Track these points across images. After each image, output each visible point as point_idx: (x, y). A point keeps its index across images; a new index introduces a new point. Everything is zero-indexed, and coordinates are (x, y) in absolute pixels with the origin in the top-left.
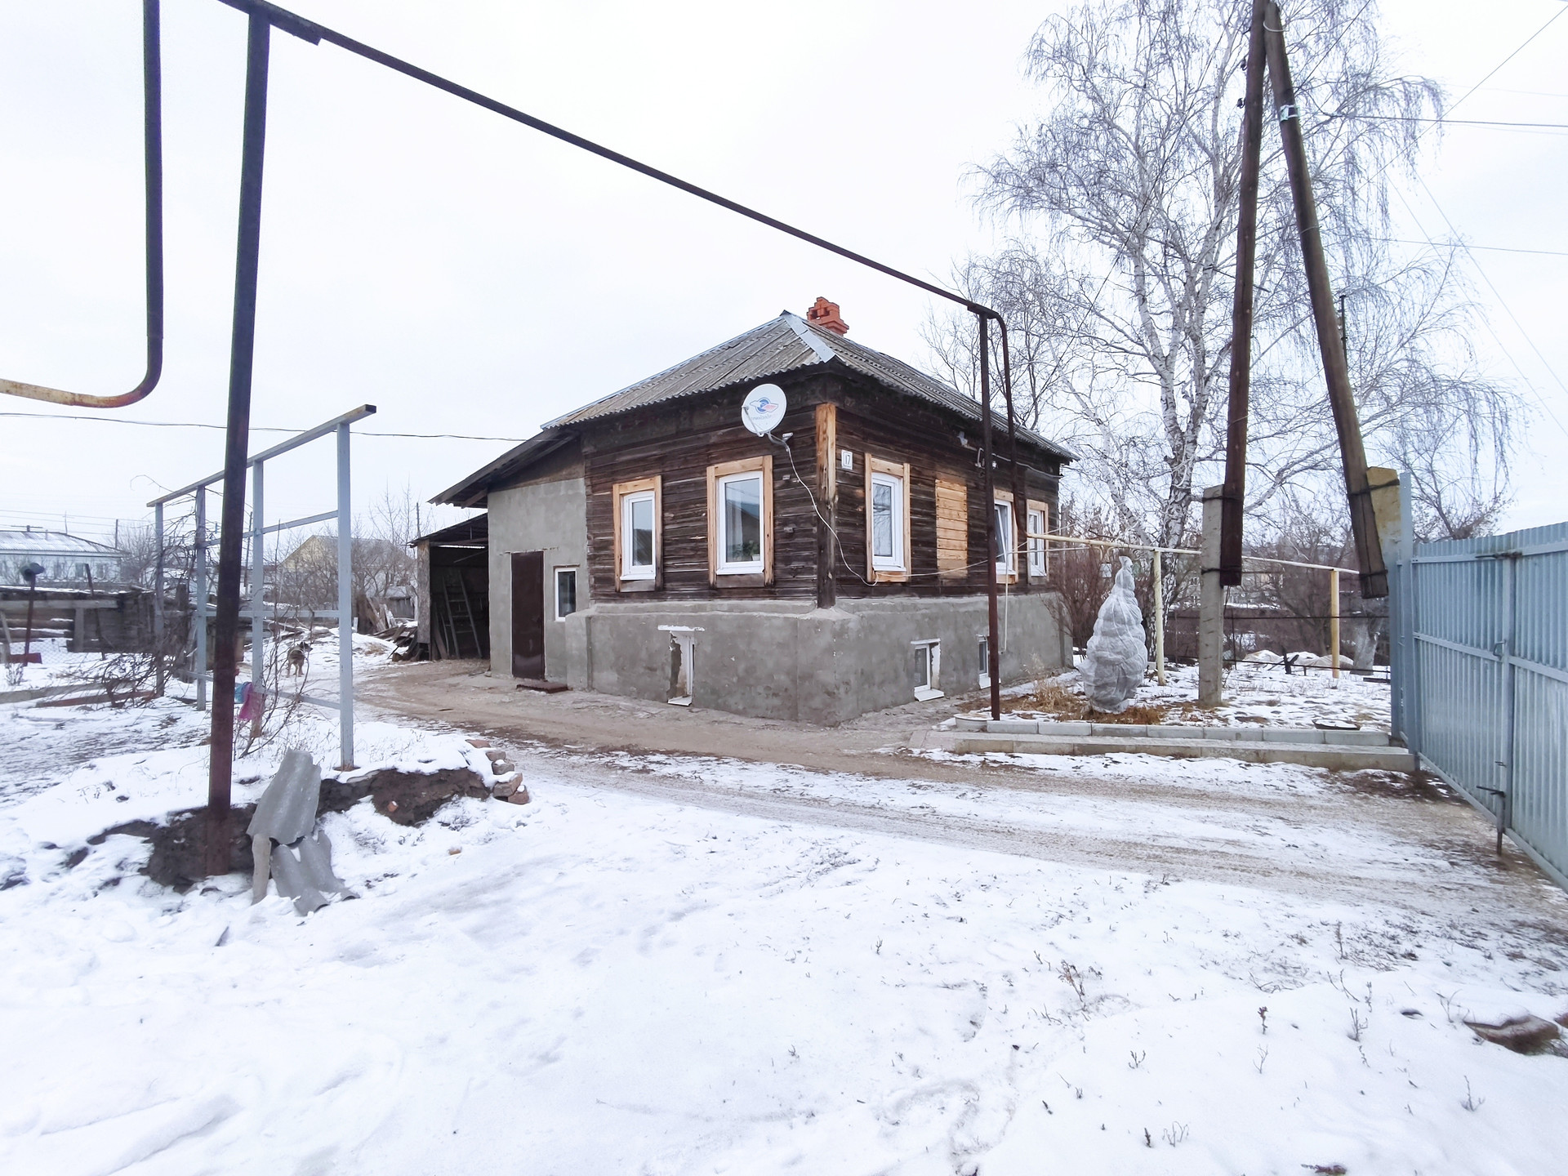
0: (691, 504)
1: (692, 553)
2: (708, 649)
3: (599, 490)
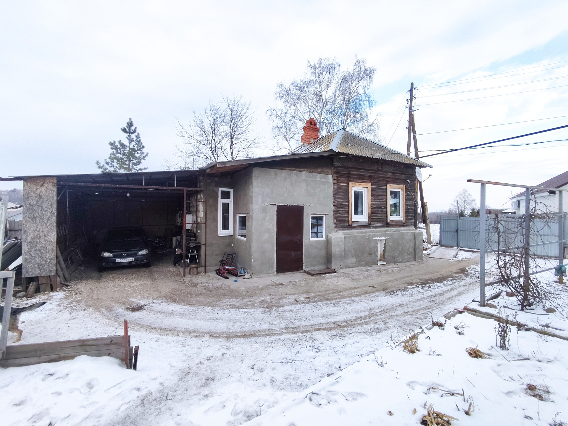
3: (341, 183)
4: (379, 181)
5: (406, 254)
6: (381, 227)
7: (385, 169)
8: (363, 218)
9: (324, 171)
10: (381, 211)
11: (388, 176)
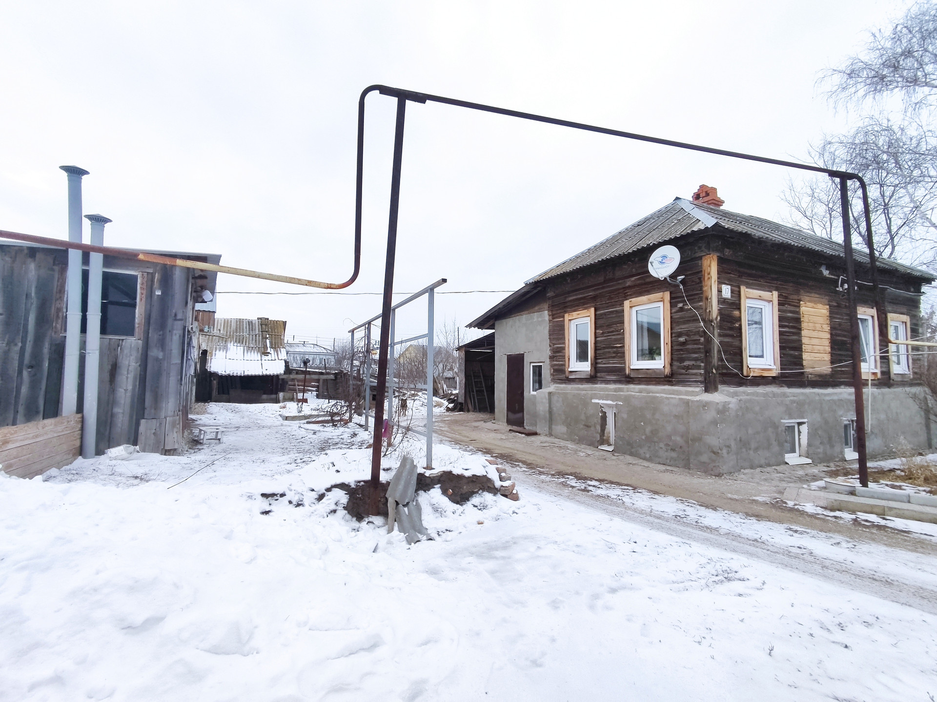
0: (614, 324)
1: (614, 355)
2: (625, 416)
3: (557, 318)
4: (610, 298)
6: (615, 382)
8: (585, 367)
9: (541, 307)
10: (614, 352)
11: (628, 284)
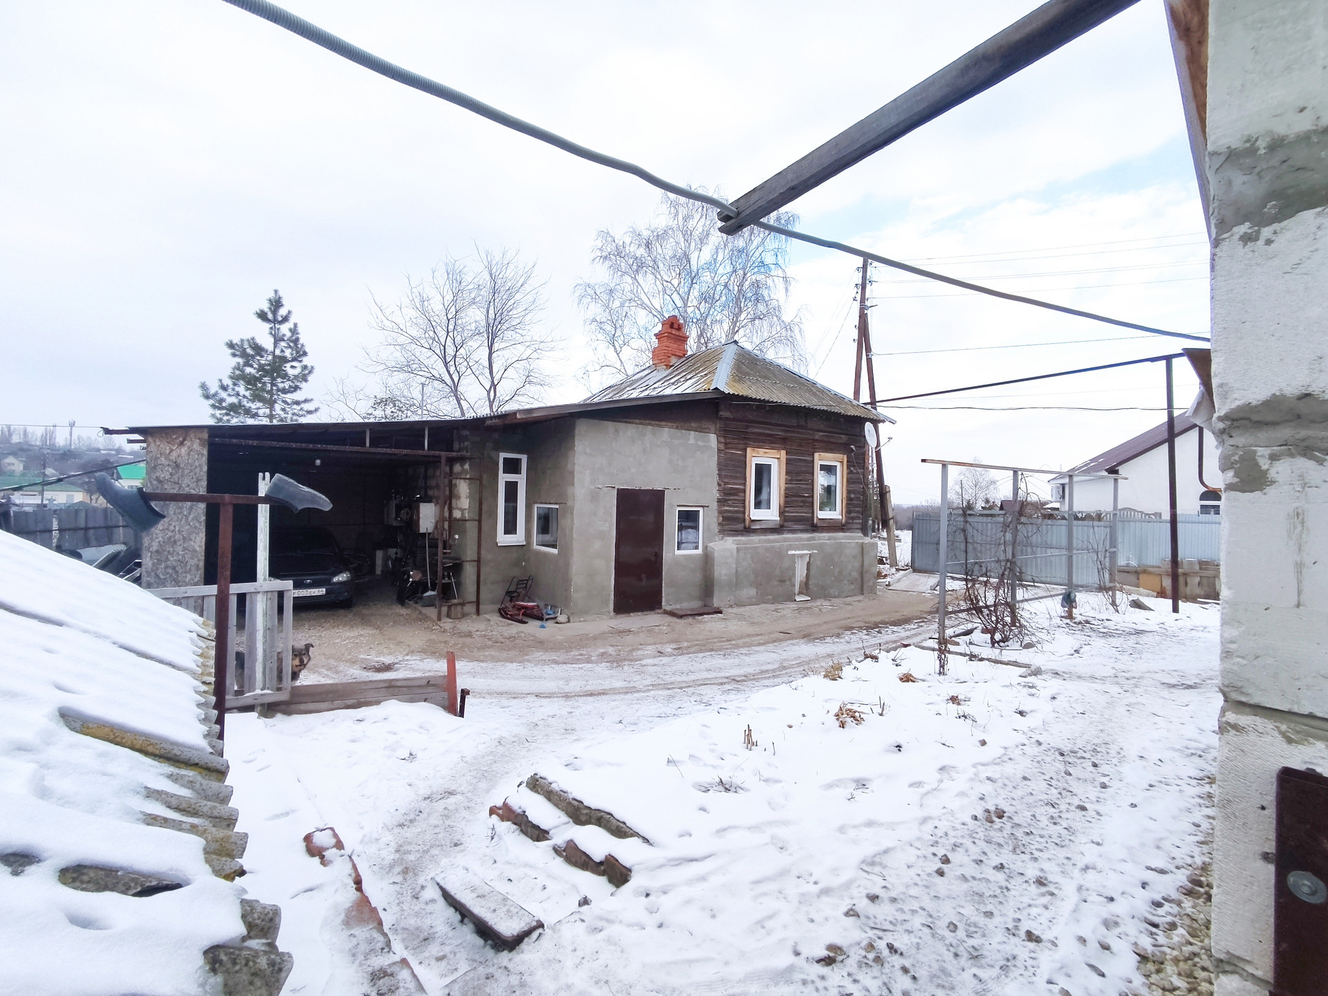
0: (803, 473)
1: (802, 504)
2: (819, 563)
3: (732, 448)
4: (800, 445)
5: (845, 582)
6: (802, 531)
7: (811, 424)
8: (771, 514)
9: (703, 426)
10: (802, 502)
11: (816, 437)
